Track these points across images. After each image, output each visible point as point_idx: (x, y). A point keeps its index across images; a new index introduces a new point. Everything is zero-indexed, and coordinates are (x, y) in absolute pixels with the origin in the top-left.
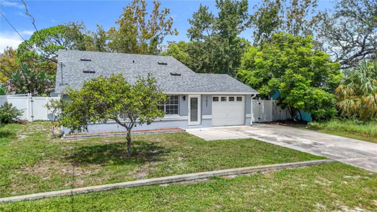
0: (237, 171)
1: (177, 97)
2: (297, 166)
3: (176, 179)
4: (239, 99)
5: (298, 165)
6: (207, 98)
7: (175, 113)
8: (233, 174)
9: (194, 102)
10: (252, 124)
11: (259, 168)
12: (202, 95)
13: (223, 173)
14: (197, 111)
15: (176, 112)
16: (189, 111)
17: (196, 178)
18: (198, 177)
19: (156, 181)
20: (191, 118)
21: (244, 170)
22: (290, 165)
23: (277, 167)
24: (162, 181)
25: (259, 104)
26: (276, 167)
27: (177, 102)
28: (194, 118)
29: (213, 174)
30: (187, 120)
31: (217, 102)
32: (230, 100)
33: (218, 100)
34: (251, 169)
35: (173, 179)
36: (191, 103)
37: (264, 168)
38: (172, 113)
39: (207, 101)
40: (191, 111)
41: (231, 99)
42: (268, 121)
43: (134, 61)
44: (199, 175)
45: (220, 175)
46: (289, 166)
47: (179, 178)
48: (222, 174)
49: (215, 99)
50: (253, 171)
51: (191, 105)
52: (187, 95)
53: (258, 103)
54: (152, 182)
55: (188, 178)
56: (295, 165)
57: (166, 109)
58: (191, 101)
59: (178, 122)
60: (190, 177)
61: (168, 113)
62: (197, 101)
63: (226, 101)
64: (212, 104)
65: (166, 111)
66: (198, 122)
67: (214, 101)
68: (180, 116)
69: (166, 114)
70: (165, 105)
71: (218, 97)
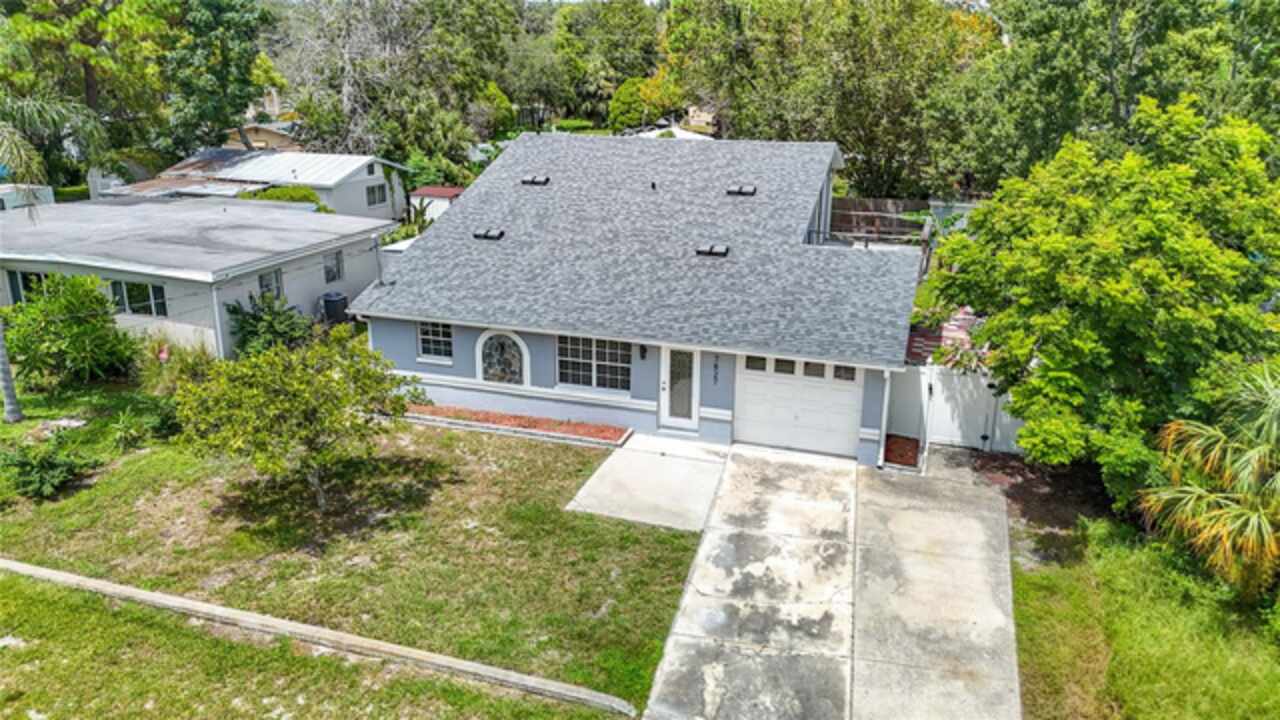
1: (627, 346)
4: (845, 373)
7: (623, 388)
8: (330, 645)
9: (681, 365)
10: (881, 462)
12: (702, 351)
13: (309, 636)
14: (690, 391)
15: (626, 386)
16: (667, 386)
20: (672, 408)
23: (438, 665)
27: (627, 359)
28: (681, 408)
30: (657, 413)
31: (759, 373)
32: (806, 373)
33: (763, 368)
36: (672, 366)
38: (613, 385)
39: (716, 366)
40: (672, 388)
41: (814, 369)
43: (653, 186)
49: (755, 363)
51: (672, 372)
52: (658, 347)
57: (598, 372)
58: (672, 358)
59: (627, 413)
61: (601, 383)
62: (691, 362)
63: (792, 372)
64: (738, 376)
65: (598, 378)
66: (692, 423)
67: (748, 367)
68: (633, 397)
69: (599, 385)
70: (594, 363)
71: (763, 359)
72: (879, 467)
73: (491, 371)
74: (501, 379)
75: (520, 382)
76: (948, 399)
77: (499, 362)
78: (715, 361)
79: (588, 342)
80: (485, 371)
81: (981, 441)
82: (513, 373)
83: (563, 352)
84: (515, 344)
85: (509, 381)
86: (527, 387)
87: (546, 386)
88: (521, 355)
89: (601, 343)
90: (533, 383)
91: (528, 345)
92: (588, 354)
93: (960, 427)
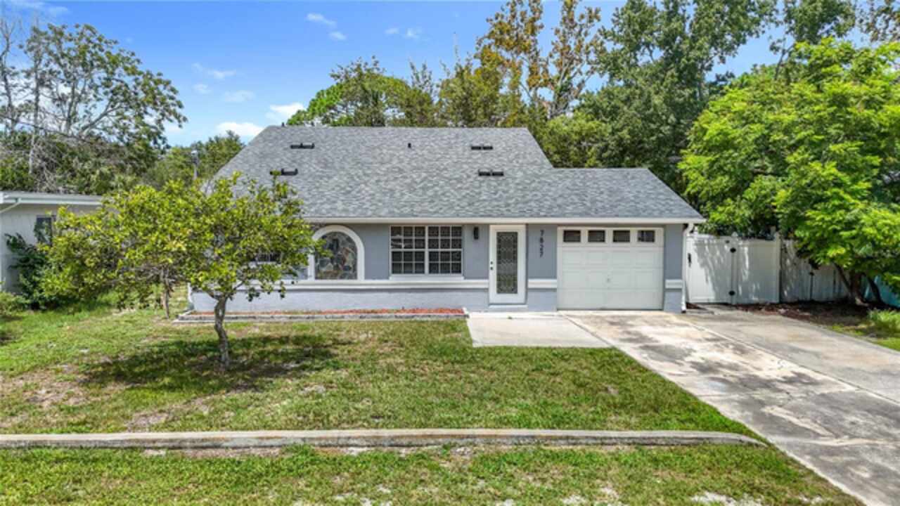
0: (378, 437)
1: (458, 230)
2: (590, 442)
3: (193, 441)
4: (647, 236)
5: (595, 438)
6: (542, 232)
7: (453, 272)
8: (365, 443)
9: (507, 243)
10: (684, 308)
11: (453, 436)
12: (527, 225)
13: (333, 438)
14: (516, 268)
15: (457, 269)
16: (494, 266)
17: (251, 444)
18: (256, 442)
19: (137, 441)
20: (499, 286)
21: (402, 437)
22: (567, 438)
23: (518, 437)
24: (154, 441)
25: (733, 250)
26: (512, 437)
27: (458, 243)
28: (507, 283)
29: (304, 439)
30: (486, 290)
31: (576, 244)
32: (615, 241)
33: (578, 240)
34: (425, 436)
35: (184, 440)
36: (499, 246)
37: (468, 437)
38: (445, 270)
39: (542, 240)
40: (498, 268)
41: (621, 236)
42: (762, 300)
43: (409, 145)
44: (261, 438)
45: (323, 442)
46: (561, 438)
47: (203, 440)
48: (330, 442)
49: (571, 236)
50: (432, 442)
51: (499, 252)
52: (487, 226)
53: (727, 248)
54: (129, 441)
55: (227, 440)
56: (587, 437)
57: (430, 260)
58: (499, 240)
59: (460, 294)
60: (232, 439)
61: (433, 269)
62: (516, 241)
63: (603, 241)
64: (559, 250)
65: (431, 265)
67: (565, 241)
68: (466, 278)
69: (430, 271)
70: (427, 251)
71: (579, 232)
72: (684, 312)
73: (324, 270)
74: (334, 276)
75: (355, 276)
76: (702, 265)
77: (332, 260)
78: (540, 233)
79: (420, 229)
80: (317, 270)
81: (729, 296)
82: (348, 268)
83: (396, 243)
84: (349, 240)
85: (342, 278)
86: (361, 280)
87: (380, 278)
88: (354, 249)
89: (434, 229)
90: (367, 277)
91: (364, 243)
92: (420, 243)
93: (714, 289)
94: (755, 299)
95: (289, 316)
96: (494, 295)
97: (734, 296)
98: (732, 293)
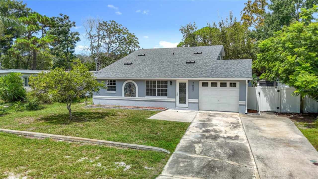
0: (67, 138)
1: (166, 82)
3: (29, 134)
4: (233, 85)
5: (119, 145)
8: (63, 139)
9: (182, 87)
10: (246, 112)
11: (84, 140)
12: (189, 80)
13: (57, 137)
14: (185, 95)
15: (166, 95)
16: (178, 94)
17: (40, 136)
18: (41, 136)
19: (19, 133)
20: (180, 101)
21: (72, 139)
22: (112, 144)
23: (99, 142)
24: (22, 133)
25: (278, 91)
26: (98, 142)
27: (166, 86)
28: (183, 100)
29: (51, 136)
30: (175, 102)
31: (206, 87)
32: (221, 86)
33: (208, 86)
34: (77, 139)
35: (27, 134)
36: (180, 88)
37: (87, 141)
38: (162, 95)
39: (193, 86)
40: (180, 95)
41: (223, 85)
42: (292, 111)
43: (173, 54)
44: (42, 135)
45: (55, 138)
46: (110, 144)
47: (31, 134)
48: (56, 138)
49: (205, 84)
50: (79, 141)
51: (180, 90)
52: (175, 81)
53: (276, 90)
54: (17, 132)
55: (35, 135)
56: (117, 144)
57: (158, 91)
58: (180, 85)
59: (166, 103)
60: (36, 135)
61: (159, 95)
62: (185, 86)
63: (217, 86)
64: (200, 89)
65: (158, 93)
66: (186, 105)
67: (203, 86)
68: (168, 98)
69: (158, 95)
70: (157, 88)
71: (208, 83)
72: (246, 114)
73: (127, 94)
74: (129, 96)
75: (135, 96)
76: (265, 96)
77: (129, 91)
78: (193, 83)
79: (154, 81)
80: (125, 94)
81: (277, 109)
82: (133, 93)
83: (147, 86)
84: (134, 84)
85: (131, 96)
86: (137, 97)
87: (142, 97)
88: (135, 88)
89: (159, 81)
90: (139, 96)
91: (138, 85)
92: (155, 86)
93: (270, 105)
94: (289, 111)
95: (114, 107)
96: (178, 104)
97: (279, 109)
98: (278, 108)
